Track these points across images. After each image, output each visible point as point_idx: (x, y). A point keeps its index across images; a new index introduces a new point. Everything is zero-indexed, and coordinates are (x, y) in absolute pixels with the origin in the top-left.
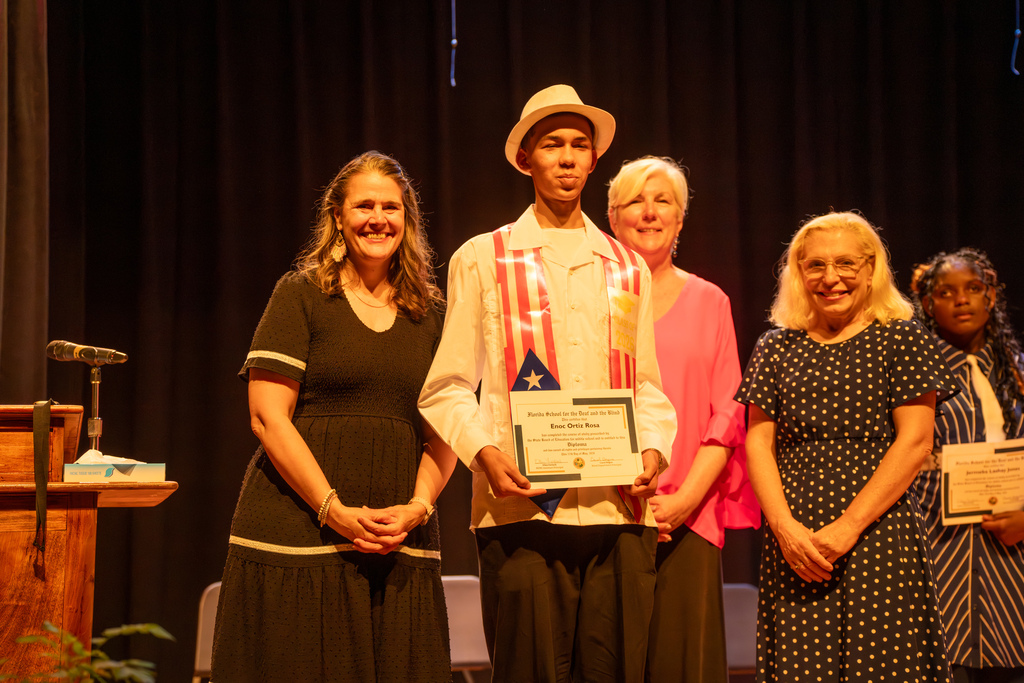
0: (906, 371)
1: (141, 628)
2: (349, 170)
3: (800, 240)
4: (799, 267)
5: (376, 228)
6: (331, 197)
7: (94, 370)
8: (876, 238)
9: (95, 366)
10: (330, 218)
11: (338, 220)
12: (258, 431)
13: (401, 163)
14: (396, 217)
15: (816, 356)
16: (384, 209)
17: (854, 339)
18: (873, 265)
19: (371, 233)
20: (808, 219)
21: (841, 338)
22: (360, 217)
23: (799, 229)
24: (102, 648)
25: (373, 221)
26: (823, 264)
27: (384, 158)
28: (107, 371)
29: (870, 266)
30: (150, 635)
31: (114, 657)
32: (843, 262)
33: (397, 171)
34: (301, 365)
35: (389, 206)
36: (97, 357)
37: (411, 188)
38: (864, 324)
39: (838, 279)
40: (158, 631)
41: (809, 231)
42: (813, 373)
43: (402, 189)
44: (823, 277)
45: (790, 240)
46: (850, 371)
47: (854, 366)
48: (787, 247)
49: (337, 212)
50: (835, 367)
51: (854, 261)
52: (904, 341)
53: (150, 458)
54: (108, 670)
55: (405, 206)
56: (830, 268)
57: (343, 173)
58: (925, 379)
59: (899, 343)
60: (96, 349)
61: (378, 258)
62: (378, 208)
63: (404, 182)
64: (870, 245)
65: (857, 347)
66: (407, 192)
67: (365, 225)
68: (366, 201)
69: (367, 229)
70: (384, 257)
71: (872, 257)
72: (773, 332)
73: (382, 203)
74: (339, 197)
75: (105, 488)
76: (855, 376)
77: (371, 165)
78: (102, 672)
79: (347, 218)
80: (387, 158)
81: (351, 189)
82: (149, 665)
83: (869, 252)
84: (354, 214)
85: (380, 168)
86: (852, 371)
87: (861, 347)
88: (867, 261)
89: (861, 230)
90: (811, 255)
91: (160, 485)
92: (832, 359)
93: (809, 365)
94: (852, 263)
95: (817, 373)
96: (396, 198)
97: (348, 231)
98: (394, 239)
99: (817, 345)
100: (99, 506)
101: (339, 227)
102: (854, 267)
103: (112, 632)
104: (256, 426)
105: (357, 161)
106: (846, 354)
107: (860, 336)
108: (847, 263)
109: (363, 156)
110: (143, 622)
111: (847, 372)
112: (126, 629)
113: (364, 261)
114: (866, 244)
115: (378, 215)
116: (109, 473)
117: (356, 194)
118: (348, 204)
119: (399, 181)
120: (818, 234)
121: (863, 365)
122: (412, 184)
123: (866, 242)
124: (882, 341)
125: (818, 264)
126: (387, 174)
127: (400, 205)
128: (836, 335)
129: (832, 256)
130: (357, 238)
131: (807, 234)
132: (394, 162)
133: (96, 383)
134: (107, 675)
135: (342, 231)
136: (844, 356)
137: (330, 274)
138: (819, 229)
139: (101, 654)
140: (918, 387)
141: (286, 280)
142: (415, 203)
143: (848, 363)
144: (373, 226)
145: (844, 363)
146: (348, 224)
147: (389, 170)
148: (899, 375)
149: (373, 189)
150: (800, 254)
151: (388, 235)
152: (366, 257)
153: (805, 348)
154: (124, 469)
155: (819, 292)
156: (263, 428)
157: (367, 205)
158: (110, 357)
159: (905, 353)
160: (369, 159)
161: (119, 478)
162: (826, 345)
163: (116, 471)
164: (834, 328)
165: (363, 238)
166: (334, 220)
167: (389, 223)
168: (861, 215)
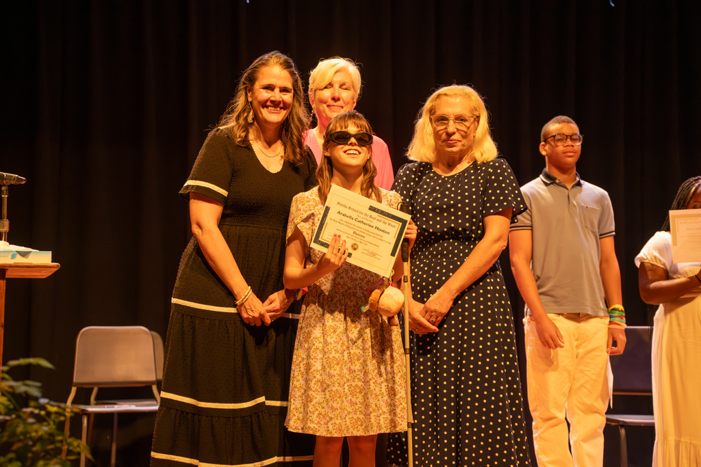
0: (494, 193)
1: (32, 361)
2: (260, 62)
3: (432, 101)
4: (431, 120)
5: (275, 104)
6: (246, 79)
7: (3, 188)
8: (482, 104)
9: (4, 185)
10: (244, 93)
11: (249, 95)
12: (197, 233)
13: (294, 62)
14: (288, 97)
15: (439, 185)
16: (281, 91)
17: (463, 172)
18: (478, 122)
19: (271, 106)
20: (438, 88)
21: (455, 172)
22: (264, 95)
23: (432, 94)
24: (7, 372)
25: (273, 99)
26: (447, 119)
27: (284, 57)
28: (12, 188)
29: (476, 122)
30: (38, 366)
31: (16, 380)
32: (460, 119)
33: (291, 67)
34: (224, 193)
35: (284, 90)
36: (6, 179)
37: (299, 78)
38: (469, 163)
39: (455, 130)
40: (44, 363)
41: (439, 96)
42: (437, 196)
43: (293, 79)
44: (446, 128)
45: (425, 101)
46: (461, 194)
47: (464, 191)
48: (423, 105)
49: (250, 89)
50: (451, 192)
51: (467, 119)
52: (495, 173)
53: (41, 248)
54: (11, 387)
55: (294, 90)
56: (451, 122)
57: (255, 63)
58: (506, 199)
59: (491, 174)
60: (5, 174)
61: (273, 123)
62: (277, 90)
63: (295, 74)
64: (478, 109)
65: (466, 178)
66: (296, 81)
67: (267, 101)
68: (269, 85)
69: (268, 103)
70: (278, 123)
71: (478, 117)
72: (410, 165)
73: (280, 88)
74: (252, 80)
75: (11, 266)
76: (464, 198)
77: (275, 61)
78: (7, 388)
79: (256, 95)
80: (285, 57)
81: (260, 76)
82: (38, 384)
83: (476, 113)
84: (260, 93)
85: (281, 64)
86: (462, 194)
87: (468, 177)
88: (475, 119)
89: (473, 98)
90: (439, 112)
91: (48, 265)
92: (449, 186)
93: (434, 190)
94: (465, 120)
95: (439, 196)
96: (289, 85)
97: (255, 104)
98: (285, 112)
99: (439, 177)
100: (7, 277)
101: (250, 99)
102: (467, 124)
103: (13, 363)
104: (195, 229)
105: (266, 56)
106: (458, 182)
107: (467, 170)
108: (462, 120)
109: (270, 54)
110: (34, 356)
111: (459, 195)
112: (23, 361)
113: (265, 125)
114: (475, 108)
115: (277, 95)
116: (13, 257)
117: (263, 79)
118: (257, 85)
119: (292, 74)
120: (445, 98)
121: (469, 190)
122: (300, 75)
123: (476, 106)
124: (481, 173)
125: (443, 119)
126: (285, 68)
127: (291, 90)
128: (452, 170)
129: (453, 114)
130: (262, 109)
131: (437, 98)
132: (291, 61)
133: (5, 196)
134: (10, 390)
135: (251, 103)
136: (457, 184)
137: (243, 132)
138: (446, 95)
139: (6, 376)
140: (501, 205)
141: (214, 135)
142: (301, 88)
143: (460, 188)
144: (272, 102)
145: (457, 189)
146: (256, 98)
147: (287, 66)
148: (489, 196)
149: (275, 77)
150: (432, 111)
151: (281, 108)
152: (266, 121)
153: (431, 178)
154: (24, 254)
155: (443, 140)
156: (200, 231)
157: (270, 88)
158: (14, 180)
159: (494, 181)
160: (274, 56)
161: (20, 260)
162: (445, 177)
163: (18, 256)
164: (451, 165)
165: (265, 109)
166: (246, 94)
167: (283, 101)
168: (473, 88)
